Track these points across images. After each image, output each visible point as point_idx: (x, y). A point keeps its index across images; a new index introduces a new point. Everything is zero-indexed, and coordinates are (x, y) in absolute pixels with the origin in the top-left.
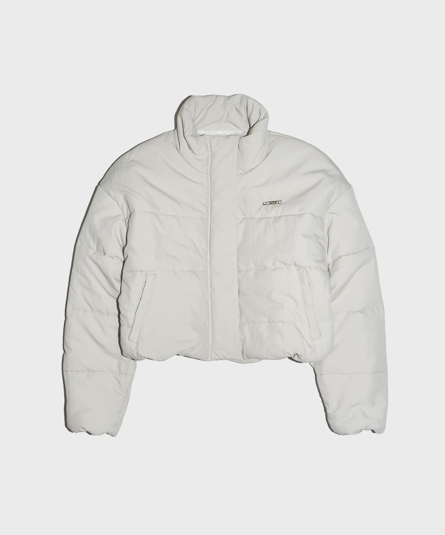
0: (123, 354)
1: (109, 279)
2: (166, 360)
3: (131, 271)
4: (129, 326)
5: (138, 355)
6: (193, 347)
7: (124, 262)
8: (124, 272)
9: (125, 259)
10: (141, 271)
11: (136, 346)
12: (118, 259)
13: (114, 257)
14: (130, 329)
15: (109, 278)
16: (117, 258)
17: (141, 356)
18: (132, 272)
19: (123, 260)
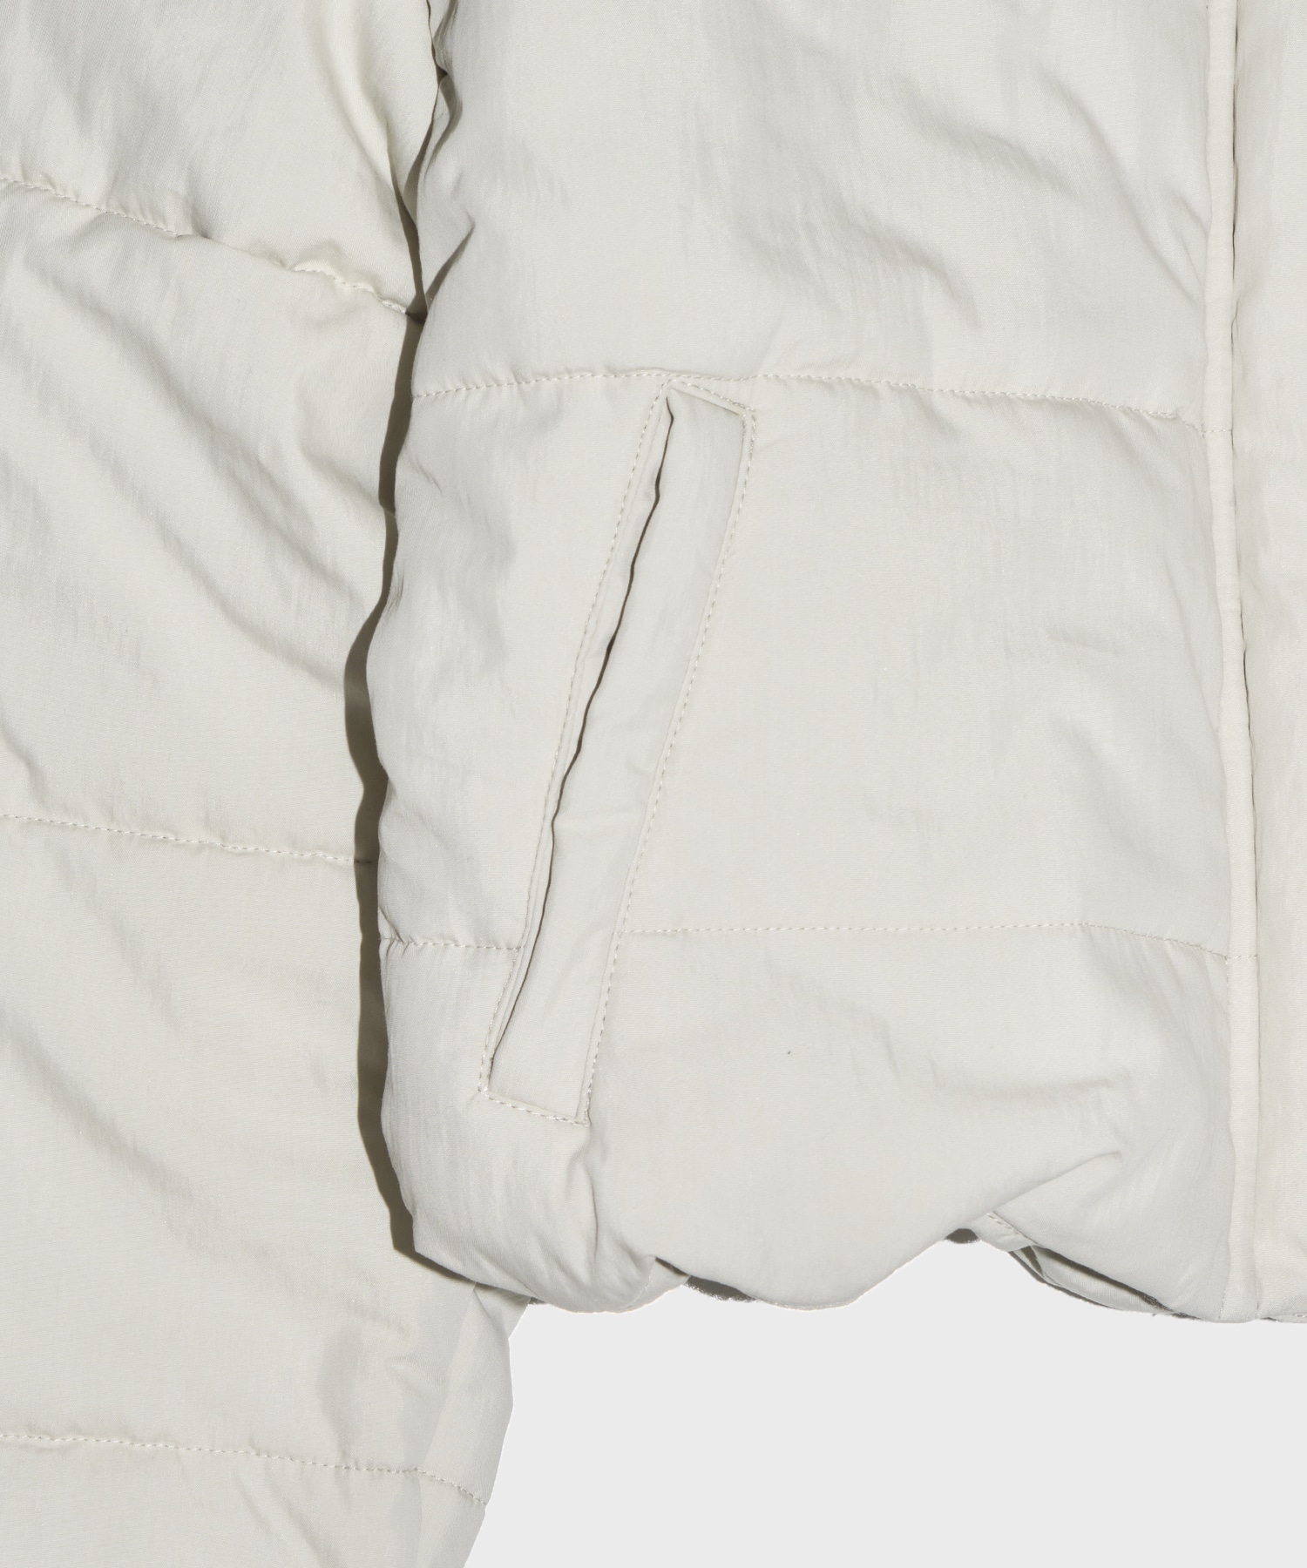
0: (421, 1247)
1: (262, 470)
2: (861, 1291)
3: (504, 375)
4: (485, 941)
5: (605, 1242)
6: (1116, 1154)
7: (417, 316)
8: (422, 386)
9: (427, 285)
10: (612, 371)
11: (580, 1155)
12: (339, 280)
13: (304, 256)
14: (498, 973)
15: (264, 454)
16: (329, 271)
17: (635, 1258)
18: (518, 377)
19: (409, 294)
